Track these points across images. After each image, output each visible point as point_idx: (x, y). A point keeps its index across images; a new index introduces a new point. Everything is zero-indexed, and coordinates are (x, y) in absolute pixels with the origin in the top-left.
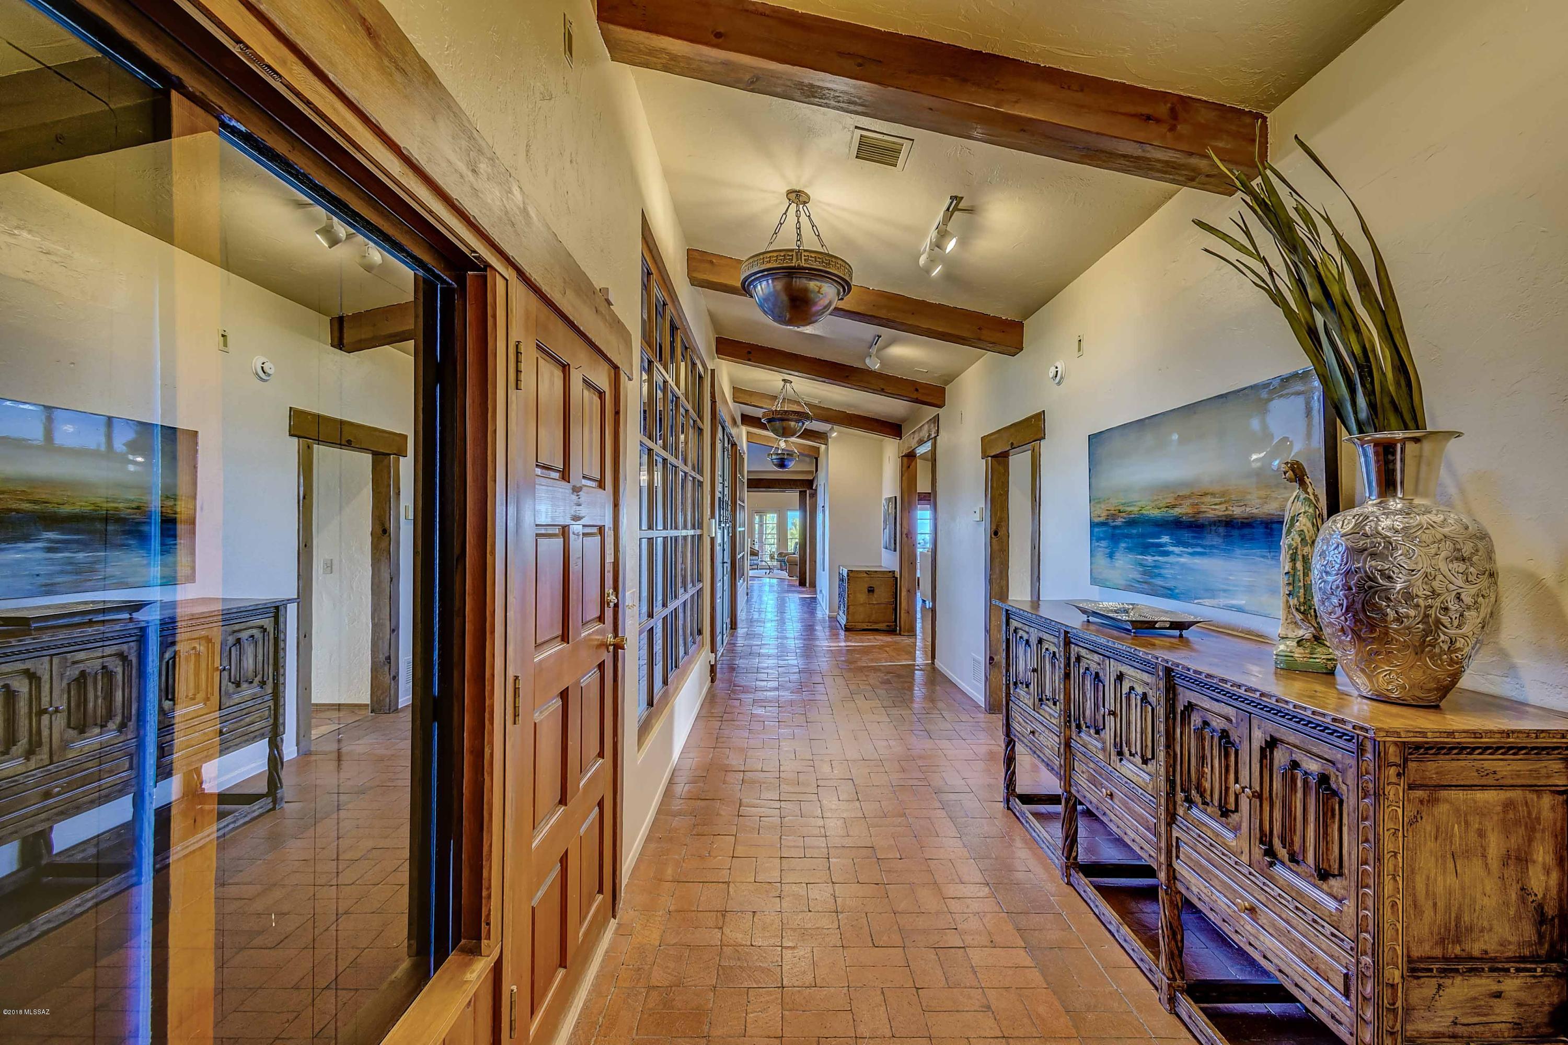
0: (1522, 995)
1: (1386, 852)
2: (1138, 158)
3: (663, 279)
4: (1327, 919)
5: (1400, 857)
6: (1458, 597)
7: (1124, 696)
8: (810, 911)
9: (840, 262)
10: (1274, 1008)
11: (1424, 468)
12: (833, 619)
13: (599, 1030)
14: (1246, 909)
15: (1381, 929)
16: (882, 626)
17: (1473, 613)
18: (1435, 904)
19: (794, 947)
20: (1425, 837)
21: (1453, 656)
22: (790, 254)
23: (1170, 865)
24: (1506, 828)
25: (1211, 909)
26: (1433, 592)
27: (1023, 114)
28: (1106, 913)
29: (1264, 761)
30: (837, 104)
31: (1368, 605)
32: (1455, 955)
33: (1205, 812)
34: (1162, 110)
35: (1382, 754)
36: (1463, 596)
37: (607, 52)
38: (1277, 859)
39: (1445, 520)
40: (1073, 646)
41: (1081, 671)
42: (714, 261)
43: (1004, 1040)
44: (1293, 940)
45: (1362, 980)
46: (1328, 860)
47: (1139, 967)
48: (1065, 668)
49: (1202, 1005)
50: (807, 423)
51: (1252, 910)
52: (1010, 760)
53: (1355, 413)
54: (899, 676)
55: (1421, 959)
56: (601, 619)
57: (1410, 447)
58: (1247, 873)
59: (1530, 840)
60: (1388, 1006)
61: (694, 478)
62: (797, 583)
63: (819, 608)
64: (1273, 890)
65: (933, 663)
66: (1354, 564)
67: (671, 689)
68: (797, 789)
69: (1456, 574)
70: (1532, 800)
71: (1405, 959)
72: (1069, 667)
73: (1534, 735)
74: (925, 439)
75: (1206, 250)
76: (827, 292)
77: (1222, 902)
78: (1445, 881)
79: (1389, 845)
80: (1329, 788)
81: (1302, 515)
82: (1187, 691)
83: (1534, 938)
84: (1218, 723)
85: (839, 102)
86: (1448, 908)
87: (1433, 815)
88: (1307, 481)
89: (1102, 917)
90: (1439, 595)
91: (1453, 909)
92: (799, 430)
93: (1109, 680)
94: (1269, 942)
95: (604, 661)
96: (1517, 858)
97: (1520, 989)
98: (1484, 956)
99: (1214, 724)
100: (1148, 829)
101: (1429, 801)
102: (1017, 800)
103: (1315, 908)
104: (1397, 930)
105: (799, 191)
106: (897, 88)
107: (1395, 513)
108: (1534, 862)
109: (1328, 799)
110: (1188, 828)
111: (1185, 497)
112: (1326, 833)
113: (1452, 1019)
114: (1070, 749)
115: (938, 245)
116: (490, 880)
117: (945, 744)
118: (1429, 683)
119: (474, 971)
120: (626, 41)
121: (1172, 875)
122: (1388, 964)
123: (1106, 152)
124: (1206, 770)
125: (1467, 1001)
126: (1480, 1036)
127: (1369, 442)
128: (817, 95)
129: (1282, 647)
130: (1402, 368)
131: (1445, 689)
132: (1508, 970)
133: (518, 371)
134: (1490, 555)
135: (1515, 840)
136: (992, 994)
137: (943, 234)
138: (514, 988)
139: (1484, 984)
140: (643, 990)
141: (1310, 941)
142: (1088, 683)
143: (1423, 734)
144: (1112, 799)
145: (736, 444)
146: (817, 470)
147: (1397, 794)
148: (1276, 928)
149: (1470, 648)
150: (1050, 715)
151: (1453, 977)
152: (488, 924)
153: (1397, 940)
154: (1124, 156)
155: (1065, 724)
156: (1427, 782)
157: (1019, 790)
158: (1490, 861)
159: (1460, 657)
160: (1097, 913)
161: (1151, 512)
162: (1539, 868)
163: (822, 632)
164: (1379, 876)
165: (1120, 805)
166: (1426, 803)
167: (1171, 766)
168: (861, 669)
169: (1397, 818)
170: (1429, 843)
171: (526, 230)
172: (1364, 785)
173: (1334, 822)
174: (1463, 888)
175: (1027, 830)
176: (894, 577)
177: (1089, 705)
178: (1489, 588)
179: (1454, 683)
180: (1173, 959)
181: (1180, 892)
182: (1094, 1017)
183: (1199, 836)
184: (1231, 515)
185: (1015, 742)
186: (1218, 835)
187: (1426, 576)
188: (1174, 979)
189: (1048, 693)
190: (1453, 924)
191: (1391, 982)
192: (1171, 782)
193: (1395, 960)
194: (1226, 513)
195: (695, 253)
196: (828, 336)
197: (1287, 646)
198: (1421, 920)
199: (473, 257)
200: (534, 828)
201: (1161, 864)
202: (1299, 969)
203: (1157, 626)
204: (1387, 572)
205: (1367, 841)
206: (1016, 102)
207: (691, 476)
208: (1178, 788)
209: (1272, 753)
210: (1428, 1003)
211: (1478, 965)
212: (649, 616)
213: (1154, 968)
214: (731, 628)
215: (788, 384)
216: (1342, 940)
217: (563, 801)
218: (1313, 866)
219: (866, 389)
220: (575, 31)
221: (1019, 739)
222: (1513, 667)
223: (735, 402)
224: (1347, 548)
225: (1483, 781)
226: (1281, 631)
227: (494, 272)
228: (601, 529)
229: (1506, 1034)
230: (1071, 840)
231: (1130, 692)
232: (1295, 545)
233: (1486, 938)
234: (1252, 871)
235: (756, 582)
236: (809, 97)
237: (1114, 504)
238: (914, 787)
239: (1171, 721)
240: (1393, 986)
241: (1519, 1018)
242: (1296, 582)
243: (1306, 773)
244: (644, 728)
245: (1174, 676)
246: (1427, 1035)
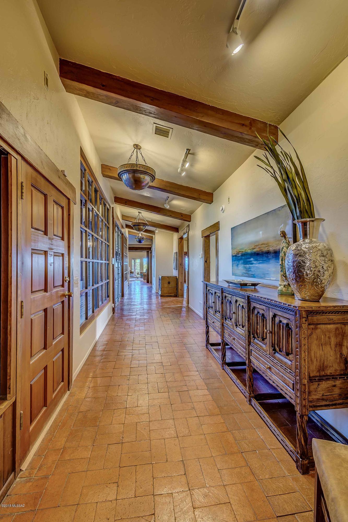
0: (341, 386)
1: (302, 344)
2: (241, 137)
3: (91, 173)
4: (289, 367)
5: (306, 345)
6: (323, 267)
7: (237, 307)
8: (138, 383)
9: (151, 169)
10: (280, 401)
11: (314, 230)
12: (157, 293)
13: (59, 428)
14: (268, 368)
15: (301, 368)
16: (173, 295)
17: (327, 272)
18: (317, 360)
19: (132, 395)
20: (314, 339)
21: (322, 285)
22: (134, 165)
23: (249, 358)
24: (336, 336)
25: (260, 370)
26: (316, 266)
27: (205, 121)
28: (233, 376)
29: (273, 322)
30: (145, 113)
31: (299, 271)
32: (323, 375)
33: (258, 340)
34: (247, 123)
35: (301, 314)
36: (324, 267)
37: (64, 89)
38: (276, 352)
39: (319, 245)
40: (224, 293)
41: (226, 301)
42: (111, 168)
43: (197, 417)
44: (280, 375)
45: (297, 384)
46: (289, 349)
47: (242, 392)
48: (222, 300)
49: (259, 401)
50: (146, 227)
51: (270, 368)
52: (207, 332)
53: (296, 214)
54: (177, 310)
55: (313, 377)
56: (63, 286)
57: (311, 223)
58: (268, 357)
59: (343, 339)
60: (303, 391)
61: (106, 243)
62: (146, 282)
63: (153, 290)
64: (275, 361)
65: (188, 305)
66: (295, 259)
67: (96, 314)
68: (139, 346)
69: (322, 261)
70: (343, 327)
71: (308, 376)
72: (223, 300)
73: (342, 307)
74: (185, 233)
75: (258, 165)
76: (147, 179)
77: (262, 367)
78: (319, 352)
79: (303, 342)
80: (289, 327)
81: (285, 247)
82: (253, 303)
83: (344, 368)
84: (261, 312)
85: (146, 112)
86: (320, 360)
87: (316, 333)
88: (286, 237)
89: (232, 378)
90: (317, 267)
91: (322, 361)
92: (144, 229)
93: (233, 302)
94: (274, 377)
95: (64, 300)
96: (339, 345)
97: (341, 384)
98: (331, 375)
99: (260, 312)
100: (244, 348)
101: (315, 329)
102: (210, 345)
103: (286, 364)
104: (306, 368)
105: (137, 145)
106: (164, 109)
107: (307, 243)
108: (344, 346)
109: (288, 331)
110: (254, 346)
111: (257, 246)
112: (288, 341)
113: (322, 394)
114: (223, 326)
115: (183, 165)
116: (10, 373)
117: (190, 330)
118: (316, 294)
119: (3, 405)
120: (71, 85)
121: (250, 361)
122: (303, 379)
123: (231, 135)
124: (258, 327)
125: (327, 388)
126: (330, 399)
127: (300, 222)
128: (138, 109)
129: (280, 288)
130: (308, 200)
131: (320, 296)
132: (337, 378)
133: (22, 193)
134: (332, 255)
135: (339, 339)
136: (195, 404)
137: (184, 161)
138: (22, 412)
139: (331, 383)
140: (77, 413)
141: (284, 375)
142: (228, 304)
143: (312, 307)
144: (234, 340)
145: (123, 234)
146: (152, 244)
147: (305, 327)
148: (276, 373)
149: (326, 283)
150: (218, 316)
151: (322, 381)
152: (10, 389)
153: (306, 371)
154: (237, 137)
155: (222, 318)
156: (314, 323)
157: (210, 342)
158: (332, 346)
159: (324, 285)
160: (231, 377)
161: (248, 251)
162: (345, 347)
163: (154, 297)
164: (300, 352)
165: (236, 342)
166: (314, 329)
167: (249, 327)
168: (164, 308)
169: (305, 334)
170: (315, 341)
171: (25, 142)
172: (297, 324)
173: (290, 337)
174: (324, 354)
175: (212, 354)
176: (177, 278)
177: (228, 311)
178: (331, 265)
179: (323, 294)
180: (250, 388)
181: (252, 366)
182: (226, 408)
183: (257, 348)
184: (269, 250)
185: (209, 326)
186: (261, 346)
187: (314, 261)
188: (251, 394)
189: (217, 309)
190: (322, 365)
191: (304, 384)
192: (249, 332)
193: (305, 377)
194: (268, 250)
195: (104, 166)
196: (153, 197)
197: (281, 287)
198: (313, 365)
199: (1, 148)
200: (31, 356)
201: (247, 358)
202: (282, 384)
203: (248, 285)
204: (304, 261)
205: (297, 341)
206: (203, 117)
207: (104, 242)
208: (251, 334)
209: (275, 319)
210: (315, 390)
211: (329, 377)
212: (86, 288)
213: (245, 391)
214: (122, 297)
215: (140, 214)
216: (292, 373)
217: (45, 348)
218: (285, 352)
219: (165, 215)
220: (49, 78)
221: (210, 325)
222: (340, 290)
223: (122, 220)
224: (293, 254)
225: (330, 322)
226: (280, 283)
227: (11, 155)
228: (63, 255)
229: (337, 398)
230: (224, 356)
231: (239, 306)
232: (282, 256)
233: (331, 369)
234: (270, 356)
235: (133, 282)
236: (136, 110)
237: (238, 249)
238: (177, 343)
239: (249, 313)
240: (305, 385)
241: (341, 392)
242: (283, 267)
243: (283, 324)
244: (83, 328)
245: (250, 299)
246: (315, 400)
